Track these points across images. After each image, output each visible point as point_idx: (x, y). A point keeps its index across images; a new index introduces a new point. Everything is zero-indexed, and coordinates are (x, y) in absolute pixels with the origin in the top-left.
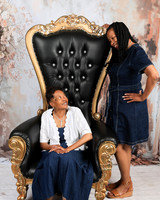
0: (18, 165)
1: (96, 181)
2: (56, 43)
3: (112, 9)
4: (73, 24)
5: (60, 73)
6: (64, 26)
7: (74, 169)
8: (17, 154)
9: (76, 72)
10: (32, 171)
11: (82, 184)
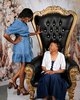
0: (30, 80)
1: (69, 88)
2: (46, 20)
3: (73, 2)
4: (54, 10)
5: (48, 34)
6: (49, 11)
7: (58, 82)
8: (29, 75)
9: (56, 34)
10: (37, 83)
11: (62, 90)
